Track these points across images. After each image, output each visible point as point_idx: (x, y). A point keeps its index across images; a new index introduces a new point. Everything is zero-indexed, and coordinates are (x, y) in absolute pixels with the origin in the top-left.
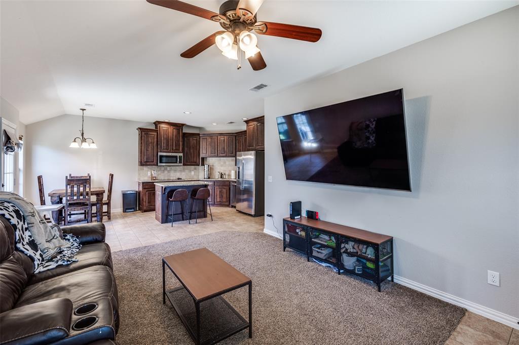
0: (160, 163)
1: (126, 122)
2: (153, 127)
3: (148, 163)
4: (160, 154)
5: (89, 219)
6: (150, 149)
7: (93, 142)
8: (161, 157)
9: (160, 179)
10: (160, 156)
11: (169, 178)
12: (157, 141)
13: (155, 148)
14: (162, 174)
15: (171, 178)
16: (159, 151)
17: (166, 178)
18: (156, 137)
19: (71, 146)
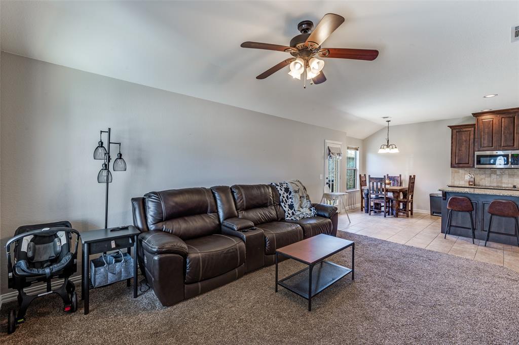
0: (477, 164)
1: (438, 122)
2: (473, 122)
3: (461, 165)
4: (477, 153)
5: (394, 213)
6: (463, 149)
7: (396, 148)
8: (479, 157)
9: (484, 185)
10: (477, 156)
11: (500, 185)
12: (474, 139)
13: (471, 146)
14: (489, 179)
15: (503, 186)
16: (476, 149)
17: (495, 185)
18: (472, 132)
19: (379, 152)
